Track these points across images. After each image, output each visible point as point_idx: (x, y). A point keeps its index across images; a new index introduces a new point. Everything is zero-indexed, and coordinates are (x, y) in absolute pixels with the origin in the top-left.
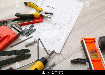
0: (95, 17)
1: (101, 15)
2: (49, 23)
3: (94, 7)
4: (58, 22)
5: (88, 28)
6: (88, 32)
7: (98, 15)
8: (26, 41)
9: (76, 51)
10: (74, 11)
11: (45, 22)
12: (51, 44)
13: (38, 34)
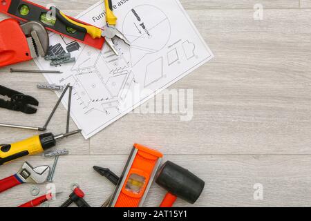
0: (208, 103)
1: (221, 106)
2: (109, 62)
3: (225, 79)
4: (129, 69)
5: (173, 119)
6: (168, 127)
7: (216, 103)
8: (44, 74)
9: (118, 151)
10: (179, 63)
11: (105, 53)
12: (86, 110)
13: (76, 73)
